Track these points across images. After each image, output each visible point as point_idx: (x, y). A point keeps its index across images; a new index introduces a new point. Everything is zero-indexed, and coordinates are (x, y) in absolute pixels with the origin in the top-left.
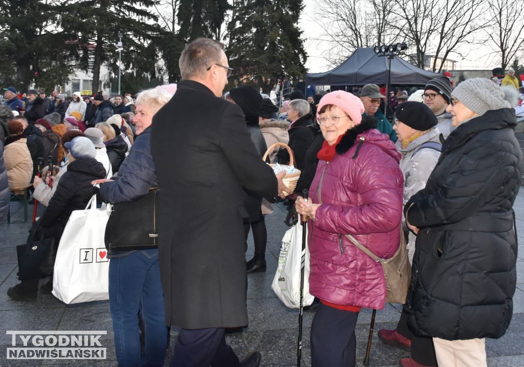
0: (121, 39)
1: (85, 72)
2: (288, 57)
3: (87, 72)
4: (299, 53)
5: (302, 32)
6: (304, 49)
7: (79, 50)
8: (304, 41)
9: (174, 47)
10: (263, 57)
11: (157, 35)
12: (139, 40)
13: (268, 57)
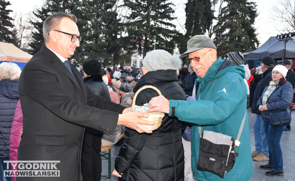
0: (155, 38)
1: (140, 56)
2: (247, 44)
3: (141, 56)
4: (254, 42)
5: (256, 30)
6: (257, 39)
7: (137, 44)
8: (257, 34)
9: (183, 41)
10: (232, 45)
11: (174, 35)
12: (166, 38)
13: (235, 45)
